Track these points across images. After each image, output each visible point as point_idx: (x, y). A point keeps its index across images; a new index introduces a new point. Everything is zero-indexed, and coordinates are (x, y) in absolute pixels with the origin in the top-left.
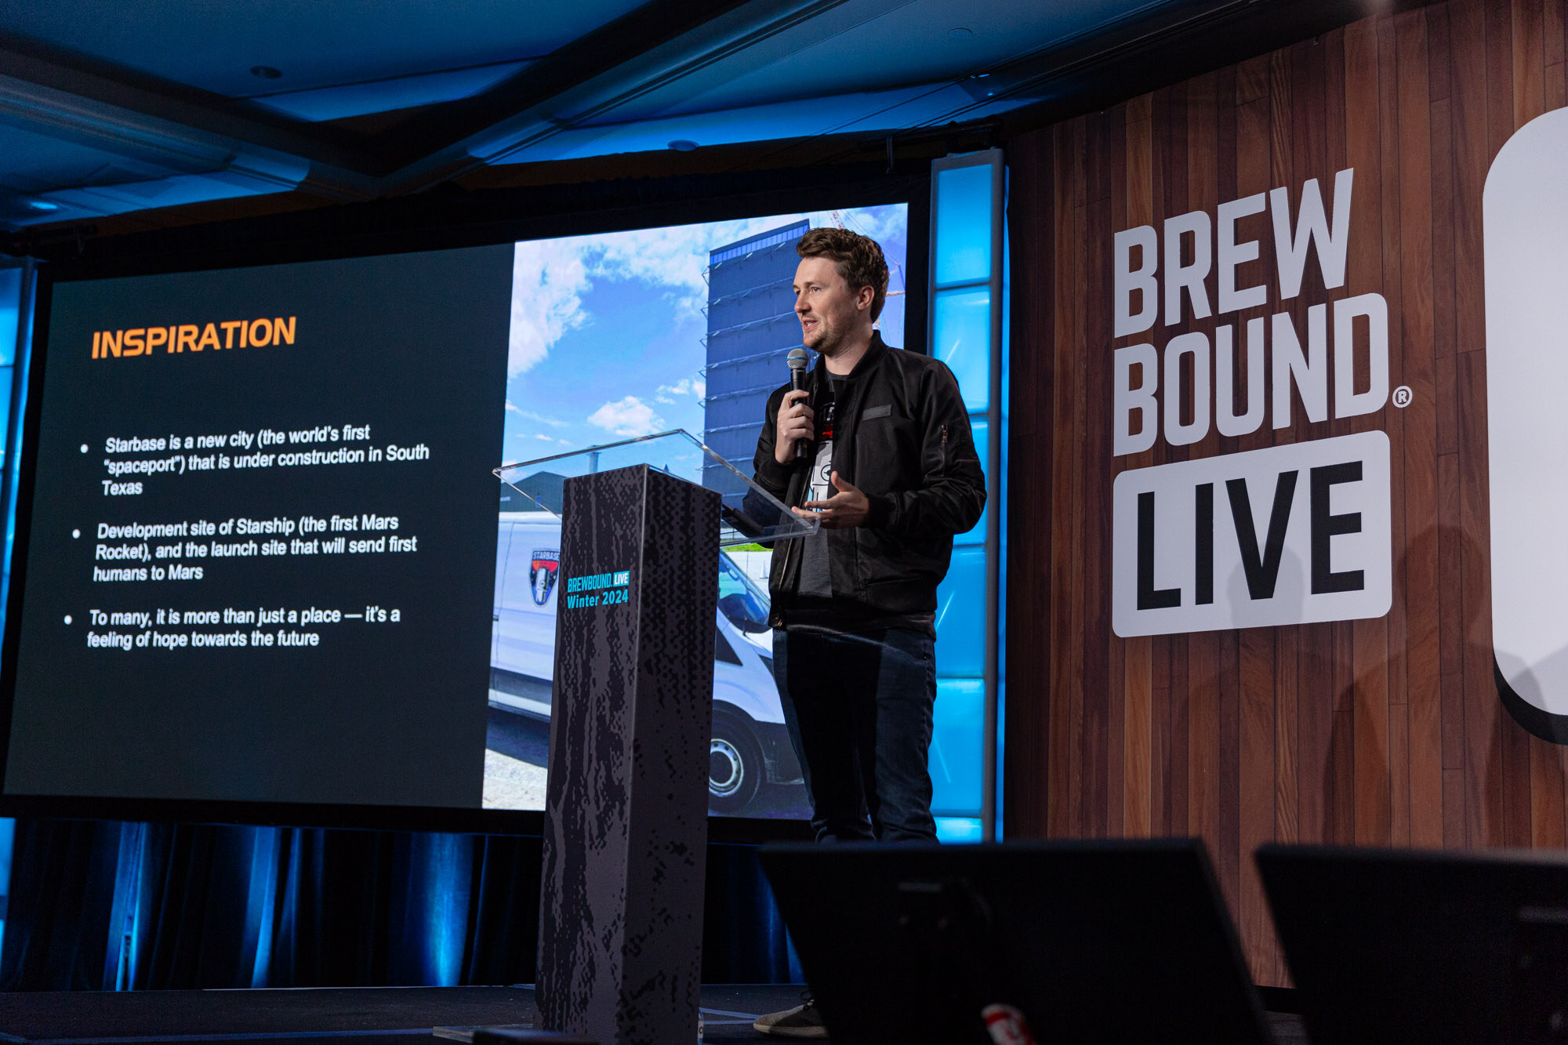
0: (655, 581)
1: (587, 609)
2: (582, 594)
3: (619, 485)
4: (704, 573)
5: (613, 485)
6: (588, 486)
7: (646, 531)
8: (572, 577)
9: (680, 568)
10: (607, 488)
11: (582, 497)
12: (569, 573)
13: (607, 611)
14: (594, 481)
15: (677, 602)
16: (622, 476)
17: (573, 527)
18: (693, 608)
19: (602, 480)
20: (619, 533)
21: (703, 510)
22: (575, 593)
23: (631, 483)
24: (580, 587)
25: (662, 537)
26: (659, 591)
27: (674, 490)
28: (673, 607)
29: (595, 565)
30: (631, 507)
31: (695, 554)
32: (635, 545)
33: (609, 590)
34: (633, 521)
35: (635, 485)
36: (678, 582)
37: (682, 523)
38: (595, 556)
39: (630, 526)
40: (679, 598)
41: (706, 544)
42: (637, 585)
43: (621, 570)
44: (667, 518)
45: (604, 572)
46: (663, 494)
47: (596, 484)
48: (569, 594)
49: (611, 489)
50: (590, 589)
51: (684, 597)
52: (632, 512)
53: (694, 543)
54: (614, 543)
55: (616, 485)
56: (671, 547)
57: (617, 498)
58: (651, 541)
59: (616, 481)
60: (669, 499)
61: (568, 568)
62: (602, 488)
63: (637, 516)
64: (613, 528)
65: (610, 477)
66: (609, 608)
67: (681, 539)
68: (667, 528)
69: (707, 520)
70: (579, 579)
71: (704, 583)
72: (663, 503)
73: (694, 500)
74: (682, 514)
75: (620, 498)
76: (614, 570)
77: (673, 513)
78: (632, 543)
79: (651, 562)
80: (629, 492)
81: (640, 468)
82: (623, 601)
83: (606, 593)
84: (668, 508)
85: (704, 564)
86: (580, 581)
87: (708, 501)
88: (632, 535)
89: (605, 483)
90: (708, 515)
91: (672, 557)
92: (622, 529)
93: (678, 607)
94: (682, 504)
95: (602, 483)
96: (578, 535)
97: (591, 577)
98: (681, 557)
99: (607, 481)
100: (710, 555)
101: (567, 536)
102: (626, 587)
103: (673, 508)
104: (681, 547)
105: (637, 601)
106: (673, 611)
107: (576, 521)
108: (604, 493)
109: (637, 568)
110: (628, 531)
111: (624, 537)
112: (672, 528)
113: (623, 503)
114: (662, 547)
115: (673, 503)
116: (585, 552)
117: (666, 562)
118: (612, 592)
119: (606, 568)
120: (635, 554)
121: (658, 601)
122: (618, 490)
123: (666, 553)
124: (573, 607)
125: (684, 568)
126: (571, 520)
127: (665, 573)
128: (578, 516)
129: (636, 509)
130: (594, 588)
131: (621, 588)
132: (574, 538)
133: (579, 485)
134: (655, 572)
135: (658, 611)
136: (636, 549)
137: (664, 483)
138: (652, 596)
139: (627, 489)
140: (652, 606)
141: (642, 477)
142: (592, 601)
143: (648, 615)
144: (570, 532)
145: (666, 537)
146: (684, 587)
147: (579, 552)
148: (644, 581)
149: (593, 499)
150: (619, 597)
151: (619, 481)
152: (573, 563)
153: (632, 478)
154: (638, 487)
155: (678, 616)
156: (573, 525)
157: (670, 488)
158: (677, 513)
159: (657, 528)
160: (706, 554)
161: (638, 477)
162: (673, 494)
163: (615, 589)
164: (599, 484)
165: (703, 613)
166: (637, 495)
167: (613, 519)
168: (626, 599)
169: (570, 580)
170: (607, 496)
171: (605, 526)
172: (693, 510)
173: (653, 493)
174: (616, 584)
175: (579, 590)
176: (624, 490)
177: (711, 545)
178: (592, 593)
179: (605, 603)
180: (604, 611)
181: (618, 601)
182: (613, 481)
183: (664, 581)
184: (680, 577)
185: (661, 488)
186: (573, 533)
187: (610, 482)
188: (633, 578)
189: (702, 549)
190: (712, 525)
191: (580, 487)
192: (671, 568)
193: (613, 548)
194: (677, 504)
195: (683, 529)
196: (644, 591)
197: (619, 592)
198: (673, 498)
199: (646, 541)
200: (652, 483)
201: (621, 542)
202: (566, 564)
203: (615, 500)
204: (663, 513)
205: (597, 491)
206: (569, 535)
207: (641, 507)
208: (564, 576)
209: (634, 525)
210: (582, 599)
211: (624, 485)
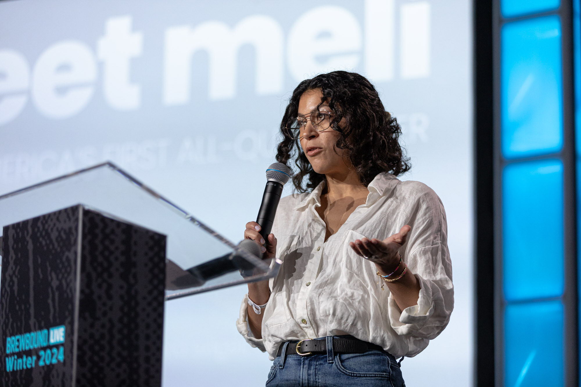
0: (92, 336)
1: (24, 372)
2: (19, 355)
3: (55, 229)
4: (148, 326)
5: (49, 230)
6: (26, 232)
7: (82, 280)
8: (10, 336)
9: (121, 320)
10: (44, 233)
11: (20, 245)
12: (8, 332)
13: (43, 373)
14: (32, 226)
15: (118, 360)
16: (58, 219)
17: (11, 280)
18: (135, 365)
19: (39, 224)
20: (55, 283)
21: (146, 254)
22: (13, 354)
23: (66, 226)
24: (18, 347)
25: (100, 286)
26: (97, 348)
27: (113, 232)
28: (113, 365)
29: (32, 321)
30: (67, 253)
31: (137, 304)
32: (70, 296)
33: (44, 349)
34: (68, 269)
35: (70, 229)
36: (118, 337)
37: (122, 270)
38: (32, 311)
39: (66, 275)
40: (119, 354)
41: (150, 292)
42: (72, 342)
43: (56, 324)
44: (105, 264)
45: (41, 328)
46: (100, 236)
47: (33, 230)
48: (7, 356)
49: (48, 234)
50: (27, 348)
51: (125, 353)
52: (68, 260)
53: (137, 292)
54: (51, 295)
55: (52, 229)
56: (110, 297)
57: (53, 245)
58: (87, 291)
59: (52, 226)
60: (107, 243)
61: (7, 327)
62: (39, 234)
63: (72, 263)
64: (50, 278)
65: (47, 222)
66: (46, 369)
67: (121, 287)
68: (105, 275)
69: (150, 265)
70: (18, 337)
71: (148, 337)
72: (100, 248)
73: (135, 243)
74: (122, 259)
75: (56, 245)
76: (49, 325)
77: (112, 258)
78: (68, 295)
79: (87, 315)
80: (64, 236)
81: (74, 209)
82: (59, 361)
83: (42, 353)
84: (106, 253)
85: (148, 315)
86: (18, 340)
87: (151, 243)
88: (68, 285)
89: (41, 229)
90: (151, 259)
91: (111, 309)
92: (58, 279)
93: (119, 365)
94: (122, 248)
95: (38, 228)
96: (16, 288)
97: (28, 335)
98: (122, 309)
99: (43, 225)
100: (155, 304)
101: (6, 290)
102: (62, 345)
103: (111, 253)
104: (122, 297)
105: (72, 359)
106: (113, 370)
107: (14, 272)
108: (41, 239)
109: (72, 323)
110: (64, 282)
111: (60, 288)
112: (110, 276)
113: (59, 250)
114: (100, 298)
115: (112, 248)
116: (23, 307)
117: (105, 314)
118: (48, 351)
119: (43, 324)
120: (70, 306)
121: (96, 358)
122: (54, 235)
123: (104, 304)
124: (11, 370)
125: (125, 320)
126: (10, 272)
127: (103, 326)
128: (16, 268)
129: (71, 256)
130: (32, 347)
131: (57, 346)
132: (12, 291)
133: (16, 232)
134: (92, 326)
135: (95, 370)
136: (71, 301)
137: (101, 225)
138: (89, 353)
139: (63, 234)
140: (89, 364)
141: (77, 220)
142: (29, 362)
143: (84, 375)
144: (9, 286)
145: (105, 286)
146: (125, 343)
147: (17, 307)
148: (79, 337)
149: (30, 247)
150: (55, 357)
151: (55, 225)
152: (11, 320)
153: (67, 220)
154: (74, 231)
155: (118, 376)
156: (11, 277)
157: (108, 231)
158: (116, 259)
159: (94, 275)
160: (150, 304)
161: (73, 219)
162: (112, 237)
163: (50, 347)
164: (36, 230)
165: (147, 371)
166: (73, 239)
167: (49, 269)
168: (61, 358)
169: (9, 339)
170: (44, 243)
171: (41, 276)
172: (135, 254)
173: (89, 237)
174: (52, 341)
175: (17, 350)
176: (60, 235)
177: (155, 293)
178: (29, 353)
179: (41, 363)
180: (40, 373)
181: (54, 361)
182: (49, 226)
183: (102, 336)
184: (120, 331)
185: (98, 231)
186: (11, 287)
187: (46, 226)
188: (69, 334)
189: (144, 298)
190: (156, 271)
191: (17, 234)
192: (110, 321)
193: (50, 301)
194: (117, 248)
195: (124, 277)
196: (80, 348)
197: (55, 350)
198: (112, 242)
199: (82, 292)
200: (88, 225)
201: (57, 294)
202: (5, 321)
203: (51, 247)
204: (100, 259)
205: (34, 237)
206: (8, 289)
207: (76, 253)
208: (3, 335)
209: (69, 274)
210: (20, 361)
211: (60, 229)
